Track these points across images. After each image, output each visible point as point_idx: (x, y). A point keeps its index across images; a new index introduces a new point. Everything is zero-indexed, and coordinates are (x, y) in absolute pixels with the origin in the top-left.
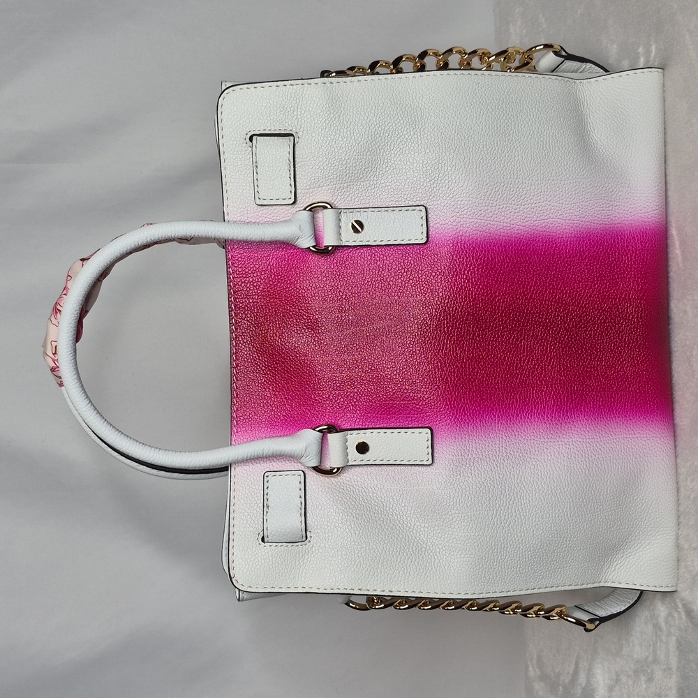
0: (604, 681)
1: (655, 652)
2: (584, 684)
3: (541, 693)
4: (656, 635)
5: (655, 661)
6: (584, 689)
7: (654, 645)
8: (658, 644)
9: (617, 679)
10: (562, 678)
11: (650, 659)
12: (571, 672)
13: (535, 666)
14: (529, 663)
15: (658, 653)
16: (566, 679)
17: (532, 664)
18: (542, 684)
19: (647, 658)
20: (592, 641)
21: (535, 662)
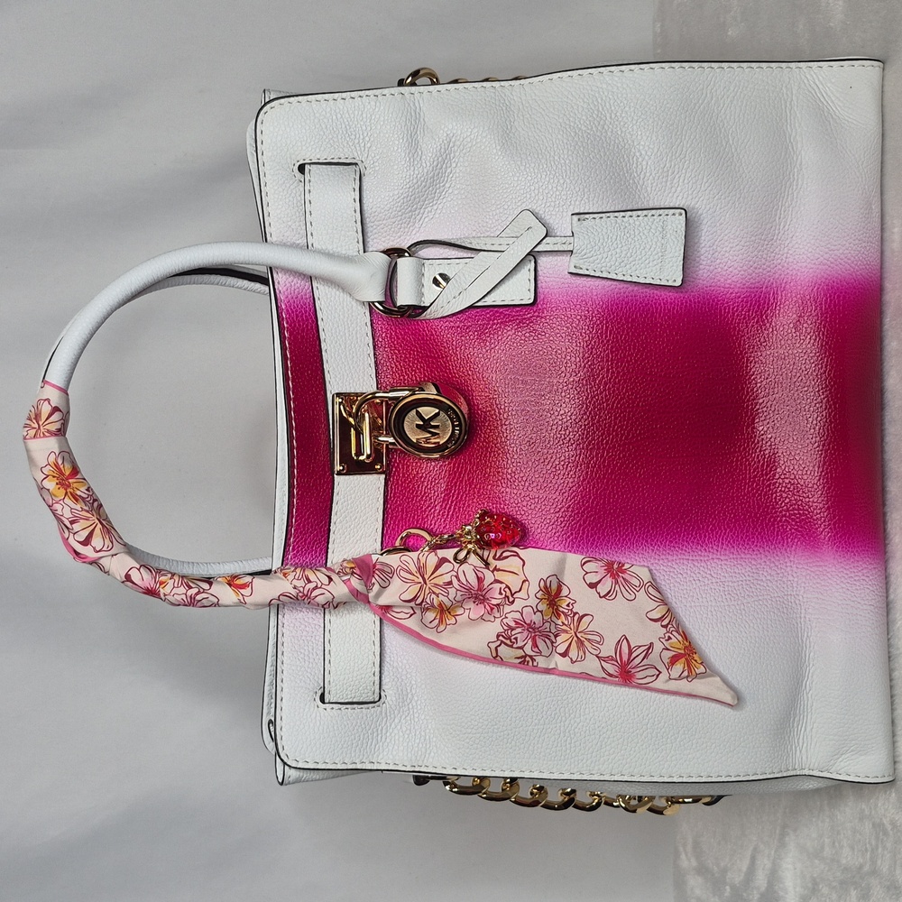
0: (795, 888)
1: (873, 861)
2: (763, 889)
3: (698, 892)
4: (877, 838)
5: (874, 872)
6: (762, 895)
7: (872, 850)
8: (880, 850)
9: (814, 888)
10: (729, 875)
11: (866, 868)
12: (744, 869)
13: (689, 855)
14: (681, 849)
15: (879, 862)
16: (736, 877)
17: (685, 850)
18: (700, 880)
19: (861, 867)
20: (778, 832)
21: (689, 848)
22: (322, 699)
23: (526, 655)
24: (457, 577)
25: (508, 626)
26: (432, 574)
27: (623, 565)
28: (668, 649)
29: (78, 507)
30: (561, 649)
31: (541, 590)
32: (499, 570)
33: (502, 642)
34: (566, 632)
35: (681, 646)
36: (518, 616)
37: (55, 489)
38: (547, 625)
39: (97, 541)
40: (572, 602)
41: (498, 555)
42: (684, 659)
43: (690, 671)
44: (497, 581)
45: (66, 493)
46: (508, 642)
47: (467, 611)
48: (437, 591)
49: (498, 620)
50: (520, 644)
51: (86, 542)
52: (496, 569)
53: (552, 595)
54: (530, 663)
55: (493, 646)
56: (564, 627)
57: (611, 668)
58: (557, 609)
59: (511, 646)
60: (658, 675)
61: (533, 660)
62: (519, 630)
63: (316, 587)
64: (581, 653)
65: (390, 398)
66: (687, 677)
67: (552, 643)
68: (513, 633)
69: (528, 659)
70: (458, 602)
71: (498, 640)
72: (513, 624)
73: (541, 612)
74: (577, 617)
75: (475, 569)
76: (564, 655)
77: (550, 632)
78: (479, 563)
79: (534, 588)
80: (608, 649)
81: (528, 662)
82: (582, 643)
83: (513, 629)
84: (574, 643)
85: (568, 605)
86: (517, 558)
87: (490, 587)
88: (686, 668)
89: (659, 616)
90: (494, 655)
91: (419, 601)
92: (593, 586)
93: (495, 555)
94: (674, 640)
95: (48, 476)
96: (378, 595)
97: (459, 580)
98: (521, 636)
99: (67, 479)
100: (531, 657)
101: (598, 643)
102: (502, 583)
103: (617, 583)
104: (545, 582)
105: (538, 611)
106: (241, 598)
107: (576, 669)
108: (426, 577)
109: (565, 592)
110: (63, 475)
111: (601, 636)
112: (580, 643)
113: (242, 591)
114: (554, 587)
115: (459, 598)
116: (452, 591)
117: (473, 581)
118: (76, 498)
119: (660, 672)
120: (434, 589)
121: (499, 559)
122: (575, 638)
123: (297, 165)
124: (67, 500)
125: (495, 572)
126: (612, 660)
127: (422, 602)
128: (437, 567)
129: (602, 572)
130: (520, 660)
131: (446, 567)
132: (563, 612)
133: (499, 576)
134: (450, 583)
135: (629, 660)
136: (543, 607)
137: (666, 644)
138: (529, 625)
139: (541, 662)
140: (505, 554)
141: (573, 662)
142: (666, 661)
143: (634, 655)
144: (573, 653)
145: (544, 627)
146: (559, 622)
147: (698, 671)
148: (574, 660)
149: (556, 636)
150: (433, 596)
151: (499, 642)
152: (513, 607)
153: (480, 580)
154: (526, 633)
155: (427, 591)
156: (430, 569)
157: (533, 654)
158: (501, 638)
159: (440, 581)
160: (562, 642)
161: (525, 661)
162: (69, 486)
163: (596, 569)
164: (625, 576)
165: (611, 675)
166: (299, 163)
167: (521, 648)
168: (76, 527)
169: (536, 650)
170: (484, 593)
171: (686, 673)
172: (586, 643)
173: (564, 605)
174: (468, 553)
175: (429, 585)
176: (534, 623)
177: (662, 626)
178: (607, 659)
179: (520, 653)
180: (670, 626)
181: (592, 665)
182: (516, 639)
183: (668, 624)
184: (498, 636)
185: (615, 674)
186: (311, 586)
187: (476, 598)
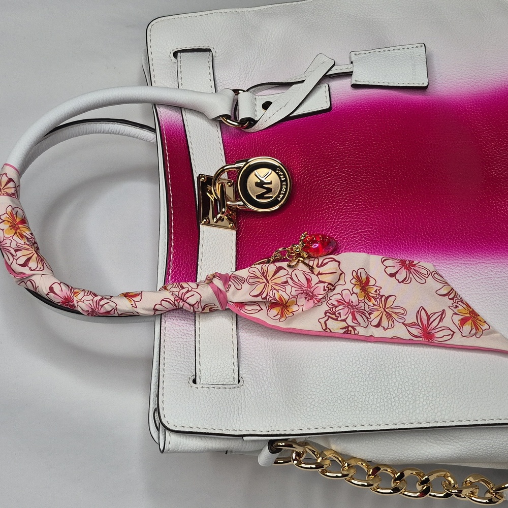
22: (194, 381)
23: (349, 326)
24: (291, 278)
25: (333, 304)
26: (273, 276)
27: (413, 262)
28: (456, 314)
29: (22, 242)
30: (375, 322)
31: (354, 278)
32: (321, 274)
33: (329, 317)
34: (377, 310)
35: (466, 312)
36: (339, 297)
37: (8, 229)
38: (362, 304)
39: (33, 264)
40: (378, 288)
41: (320, 263)
42: (470, 321)
43: (477, 329)
44: (321, 282)
45: (16, 233)
46: (334, 316)
47: (301, 308)
48: (277, 288)
49: (325, 303)
50: (343, 317)
51: (24, 265)
52: (319, 274)
53: (363, 283)
54: (353, 332)
55: (323, 321)
56: (375, 307)
57: (415, 331)
58: (368, 294)
59: (336, 320)
60: (452, 335)
61: (355, 329)
62: (341, 307)
63: (188, 291)
64: (391, 322)
65: (236, 168)
66: (475, 334)
67: (367, 318)
68: (337, 309)
69: (350, 328)
70: (294, 296)
71: (326, 316)
72: (336, 303)
73: (356, 294)
74: (383, 299)
75: (304, 273)
76: (378, 326)
77: (365, 310)
78: (307, 269)
79: (349, 277)
80: (411, 318)
81: (351, 331)
82: (390, 315)
83: (336, 307)
84: (384, 317)
85: (376, 291)
86: (334, 262)
87: (317, 285)
88: (474, 327)
89: (446, 292)
90: (324, 328)
91: (264, 296)
92: (392, 275)
93: (318, 264)
94: (460, 308)
95: (4, 221)
96: (234, 294)
97: (293, 280)
98: (343, 312)
99: (17, 224)
100: (352, 327)
101: (403, 314)
102: (324, 282)
103: (410, 272)
104: (357, 273)
105: (354, 293)
106: (133, 303)
107: (389, 334)
108: (269, 278)
109: (372, 282)
110: (15, 221)
111: (404, 309)
112: (389, 316)
113: (134, 299)
114: (364, 277)
115: (294, 293)
116: (288, 288)
117: (304, 281)
118: (22, 236)
119: (454, 332)
120: (275, 287)
121: (321, 266)
122: (385, 313)
123: (172, 53)
124: (15, 237)
125: (319, 276)
126: (415, 325)
127: (267, 296)
128: (276, 273)
129: (398, 266)
130: (344, 330)
131: (282, 273)
132: (372, 297)
133: (322, 278)
134: (286, 282)
135: (428, 324)
136: (357, 290)
137: (456, 310)
138: (348, 303)
139: (361, 331)
140: (325, 262)
141: (385, 329)
142: (457, 323)
143: (432, 320)
144: (385, 323)
145: (359, 306)
146: (371, 304)
147: (483, 328)
148: (386, 328)
149: (370, 314)
150: (275, 291)
151: (327, 317)
152: (335, 292)
153: (308, 281)
154: (346, 310)
155: (270, 288)
156: (271, 274)
157: (354, 325)
158: (328, 314)
159: (279, 281)
160: (375, 318)
161: (348, 330)
162: (18, 228)
163: (392, 264)
164: (416, 268)
165: (416, 336)
166: (174, 51)
167: (344, 320)
168: (19, 254)
169: (356, 321)
170: (312, 290)
171: (474, 331)
172: (394, 315)
173: (373, 292)
174: (298, 262)
175: (271, 284)
176: (352, 302)
177: (450, 299)
178: (412, 325)
179: (344, 324)
180: (455, 298)
181: (400, 331)
182: (339, 314)
183: (454, 297)
184: (326, 313)
185: (420, 335)
186: (184, 291)
187: (307, 294)
